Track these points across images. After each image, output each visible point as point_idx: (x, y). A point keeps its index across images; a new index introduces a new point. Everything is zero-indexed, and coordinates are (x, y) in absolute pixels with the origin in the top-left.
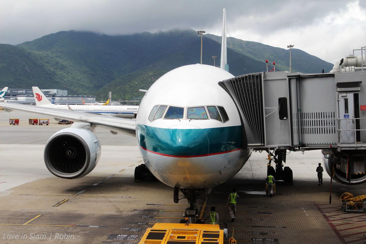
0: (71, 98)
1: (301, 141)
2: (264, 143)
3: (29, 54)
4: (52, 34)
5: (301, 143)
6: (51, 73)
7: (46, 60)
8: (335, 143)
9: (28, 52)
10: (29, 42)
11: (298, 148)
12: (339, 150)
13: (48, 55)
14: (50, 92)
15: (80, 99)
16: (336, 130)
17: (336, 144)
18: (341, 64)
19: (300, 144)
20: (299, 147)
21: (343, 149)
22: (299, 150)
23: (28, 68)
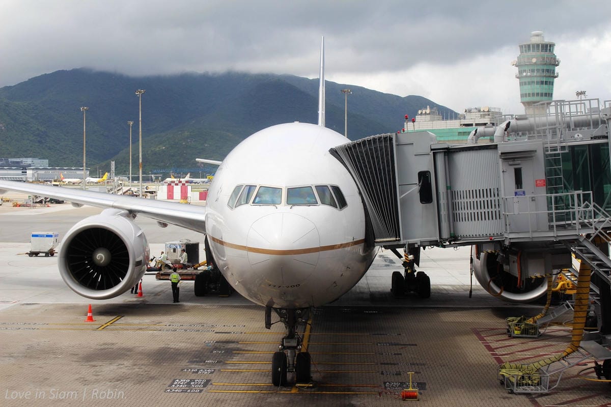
0: (51, 172)
1: (452, 232)
2: (399, 237)
3: (7, 106)
4: (46, 74)
5: (452, 235)
6: (41, 133)
7: (34, 115)
8: (501, 233)
9: (5, 101)
10: (10, 87)
11: (448, 243)
12: (507, 243)
13: (37, 106)
14: (22, 162)
15: (66, 172)
16: (501, 215)
17: (501, 235)
18: (506, 130)
19: (451, 237)
20: (450, 242)
21: (512, 241)
22: (450, 245)
23: (4, 126)
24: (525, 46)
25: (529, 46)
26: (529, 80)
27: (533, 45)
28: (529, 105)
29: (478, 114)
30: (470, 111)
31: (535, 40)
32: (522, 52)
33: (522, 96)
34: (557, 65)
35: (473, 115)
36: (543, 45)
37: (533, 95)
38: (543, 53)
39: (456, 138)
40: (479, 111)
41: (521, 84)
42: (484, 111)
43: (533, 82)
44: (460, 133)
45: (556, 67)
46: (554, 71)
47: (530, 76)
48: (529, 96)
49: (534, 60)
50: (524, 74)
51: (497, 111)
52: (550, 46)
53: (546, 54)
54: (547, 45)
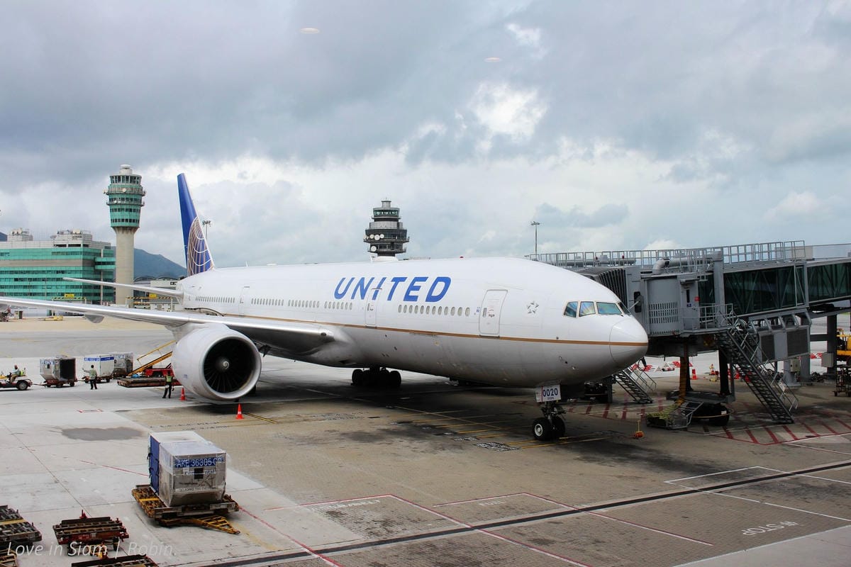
24: (116, 177)
25: (119, 177)
26: (119, 207)
27: (123, 177)
28: (119, 230)
29: (70, 236)
30: (62, 233)
31: (124, 173)
32: (112, 182)
33: (113, 221)
34: (144, 195)
35: (65, 237)
36: (131, 177)
37: (123, 220)
38: (131, 184)
39: (50, 257)
40: (72, 233)
41: (112, 210)
42: (76, 233)
43: (123, 209)
44: (53, 253)
45: (143, 197)
46: (141, 200)
47: (120, 204)
48: (119, 221)
49: (124, 190)
50: (115, 202)
51: (88, 233)
52: (138, 178)
53: (134, 185)
54: (135, 178)
